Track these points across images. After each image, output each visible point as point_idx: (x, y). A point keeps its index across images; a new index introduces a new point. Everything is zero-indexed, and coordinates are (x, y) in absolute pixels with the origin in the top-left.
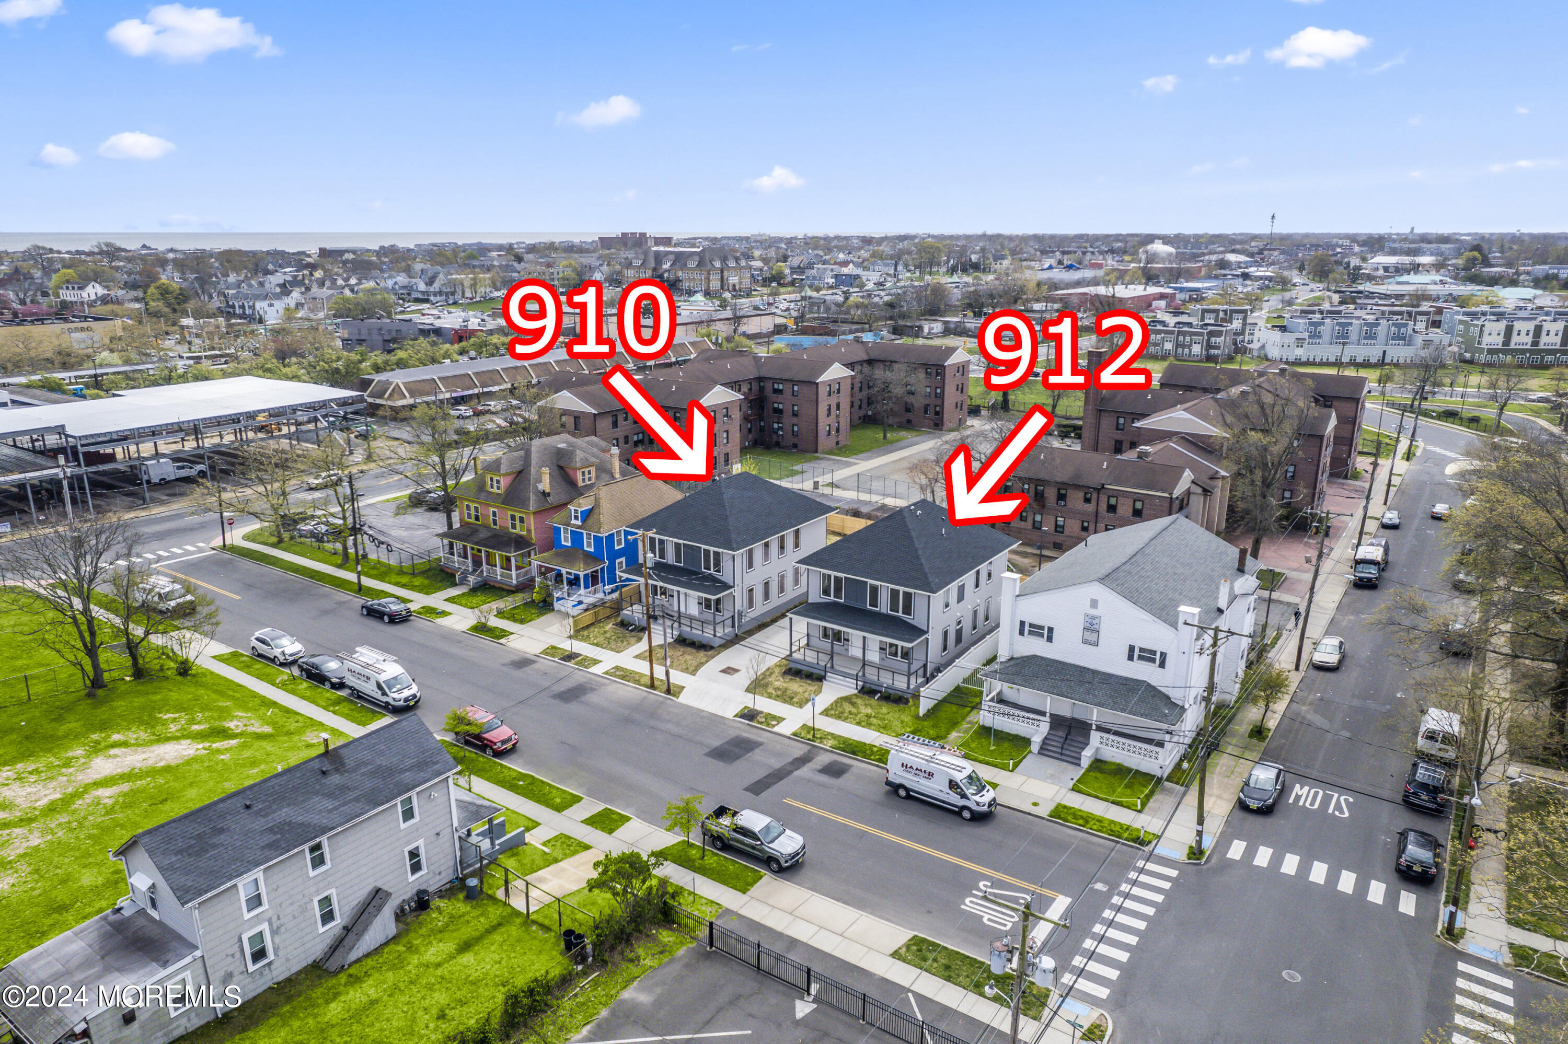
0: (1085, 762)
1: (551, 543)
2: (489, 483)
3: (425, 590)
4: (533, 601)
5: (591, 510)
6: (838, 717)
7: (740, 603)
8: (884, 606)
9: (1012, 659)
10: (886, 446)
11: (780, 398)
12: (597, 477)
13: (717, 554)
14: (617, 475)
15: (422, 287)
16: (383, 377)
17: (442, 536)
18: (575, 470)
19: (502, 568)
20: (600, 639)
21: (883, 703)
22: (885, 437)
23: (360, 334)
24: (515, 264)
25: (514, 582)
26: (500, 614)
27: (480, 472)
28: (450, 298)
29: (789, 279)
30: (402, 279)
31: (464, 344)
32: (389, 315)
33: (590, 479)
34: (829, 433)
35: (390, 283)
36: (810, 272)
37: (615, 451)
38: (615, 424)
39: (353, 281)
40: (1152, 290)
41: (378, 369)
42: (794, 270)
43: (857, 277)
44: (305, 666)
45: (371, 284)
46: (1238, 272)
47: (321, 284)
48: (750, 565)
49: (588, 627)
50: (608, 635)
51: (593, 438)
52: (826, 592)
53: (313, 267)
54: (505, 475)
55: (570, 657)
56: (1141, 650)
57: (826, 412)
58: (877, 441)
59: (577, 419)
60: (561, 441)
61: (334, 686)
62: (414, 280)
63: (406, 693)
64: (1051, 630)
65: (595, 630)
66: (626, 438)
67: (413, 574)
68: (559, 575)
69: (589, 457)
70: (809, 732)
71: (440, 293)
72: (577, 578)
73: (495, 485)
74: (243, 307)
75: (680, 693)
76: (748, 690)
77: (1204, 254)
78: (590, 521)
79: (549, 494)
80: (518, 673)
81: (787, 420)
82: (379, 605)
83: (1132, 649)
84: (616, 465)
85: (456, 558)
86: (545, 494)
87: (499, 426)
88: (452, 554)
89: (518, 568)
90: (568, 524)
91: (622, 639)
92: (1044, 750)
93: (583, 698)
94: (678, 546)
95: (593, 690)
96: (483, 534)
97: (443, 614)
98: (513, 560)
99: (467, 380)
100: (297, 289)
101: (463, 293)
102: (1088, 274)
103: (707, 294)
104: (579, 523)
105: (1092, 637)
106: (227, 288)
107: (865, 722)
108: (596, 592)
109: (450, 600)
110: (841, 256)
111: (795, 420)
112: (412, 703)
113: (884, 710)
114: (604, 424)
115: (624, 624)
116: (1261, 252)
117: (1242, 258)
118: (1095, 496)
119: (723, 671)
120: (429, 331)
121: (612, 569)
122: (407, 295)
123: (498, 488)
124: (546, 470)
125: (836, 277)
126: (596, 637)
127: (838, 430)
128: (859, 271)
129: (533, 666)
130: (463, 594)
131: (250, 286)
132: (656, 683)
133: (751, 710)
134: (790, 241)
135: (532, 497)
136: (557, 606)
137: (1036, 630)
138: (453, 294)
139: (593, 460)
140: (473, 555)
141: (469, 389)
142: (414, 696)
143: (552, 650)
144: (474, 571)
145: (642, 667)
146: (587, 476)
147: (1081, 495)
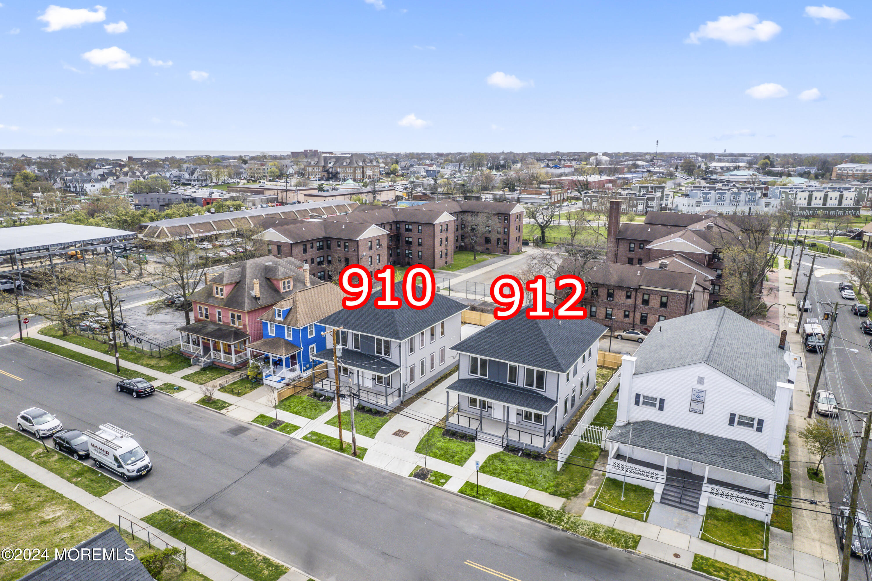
0: (702, 511)
1: (261, 334)
2: (215, 291)
3: (168, 370)
4: (248, 377)
5: (290, 310)
6: (493, 473)
7: (405, 379)
8: (521, 382)
9: (629, 424)
10: (475, 264)
11: (410, 235)
12: (294, 286)
13: (387, 342)
14: (308, 284)
15: (187, 176)
16: (154, 224)
17: (182, 329)
18: (278, 280)
19: (225, 352)
20: (299, 408)
21: (525, 459)
22: (475, 259)
23: (146, 201)
24: (243, 165)
25: (234, 363)
26: (223, 389)
27: (209, 283)
28: (204, 182)
29: (400, 173)
30: (175, 172)
31: (209, 206)
32: (165, 191)
33: (289, 287)
34: (441, 256)
35: (168, 174)
36: (411, 169)
37: (307, 267)
38: (305, 251)
39: (146, 173)
40: (605, 178)
41: (152, 220)
42: (403, 168)
43: (438, 172)
44: (58, 440)
45: (157, 174)
46: (645, 170)
47: (126, 174)
48: (411, 350)
49: (289, 398)
50: (304, 405)
51: (291, 259)
52: (474, 371)
53: (122, 166)
54: (226, 285)
55: (275, 424)
56: (740, 417)
57: (440, 243)
58: (470, 261)
59: (279, 247)
60: (268, 261)
61: (81, 458)
62: (182, 173)
63: (140, 464)
64: (662, 401)
65: (295, 400)
66: (313, 259)
67: (160, 358)
68: (267, 358)
69: (288, 271)
70: (472, 489)
71: (198, 180)
72: (280, 360)
73: (220, 292)
74: (75, 187)
75: (363, 455)
76: (418, 451)
77: (622, 162)
78: (290, 318)
79: (259, 299)
80: (234, 440)
81: (415, 248)
82: (129, 384)
83: (733, 416)
84: (308, 277)
85: (191, 345)
86: (256, 298)
87: (229, 255)
88: (189, 343)
89: (237, 352)
90: (273, 321)
91: (315, 407)
92: (664, 500)
93: (286, 462)
94: (356, 336)
95: (294, 453)
96: (211, 328)
97: (180, 389)
98: (232, 347)
99: (209, 226)
100: (112, 178)
101: (212, 180)
102: (567, 170)
103: (354, 180)
104: (281, 319)
105: (698, 407)
106: (66, 176)
107: (516, 478)
108: (295, 370)
109: (186, 378)
110: (428, 162)
111: (420, 248)
112: (144, 473)
113: (528, 466)
114: (298, 250)
115: (317, 395)
116: (652, 160)
117: (644, 163)
118: (633, 294)
119: (395, 434)
120: (188, 199)
121: (306, 352)
122: (178, 181)
123: (222, 295)
124: (257, 281)
125: (427, 172)
126: (295, 407)
127: (446, 254)
128: (439, 169)
129: (248, 433)
130: (196, 373)
131: (81, 175)
132: (344, 446)
133: (422, 469)
134: (397, 155)
135: (247, 301)
136: (265, 381)
137: (650, 402)
138: (205, 180)
139: (291, 273)
140: (203, 343)
141: (210, 231)
142: (146, 467)
143: (261, 419)
144: (205, 354)
145: (333, 432)
146: (287, 285)
147: (624, 293)
